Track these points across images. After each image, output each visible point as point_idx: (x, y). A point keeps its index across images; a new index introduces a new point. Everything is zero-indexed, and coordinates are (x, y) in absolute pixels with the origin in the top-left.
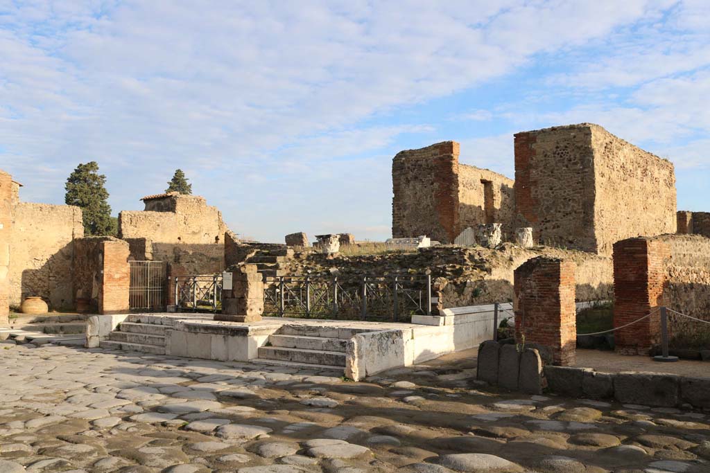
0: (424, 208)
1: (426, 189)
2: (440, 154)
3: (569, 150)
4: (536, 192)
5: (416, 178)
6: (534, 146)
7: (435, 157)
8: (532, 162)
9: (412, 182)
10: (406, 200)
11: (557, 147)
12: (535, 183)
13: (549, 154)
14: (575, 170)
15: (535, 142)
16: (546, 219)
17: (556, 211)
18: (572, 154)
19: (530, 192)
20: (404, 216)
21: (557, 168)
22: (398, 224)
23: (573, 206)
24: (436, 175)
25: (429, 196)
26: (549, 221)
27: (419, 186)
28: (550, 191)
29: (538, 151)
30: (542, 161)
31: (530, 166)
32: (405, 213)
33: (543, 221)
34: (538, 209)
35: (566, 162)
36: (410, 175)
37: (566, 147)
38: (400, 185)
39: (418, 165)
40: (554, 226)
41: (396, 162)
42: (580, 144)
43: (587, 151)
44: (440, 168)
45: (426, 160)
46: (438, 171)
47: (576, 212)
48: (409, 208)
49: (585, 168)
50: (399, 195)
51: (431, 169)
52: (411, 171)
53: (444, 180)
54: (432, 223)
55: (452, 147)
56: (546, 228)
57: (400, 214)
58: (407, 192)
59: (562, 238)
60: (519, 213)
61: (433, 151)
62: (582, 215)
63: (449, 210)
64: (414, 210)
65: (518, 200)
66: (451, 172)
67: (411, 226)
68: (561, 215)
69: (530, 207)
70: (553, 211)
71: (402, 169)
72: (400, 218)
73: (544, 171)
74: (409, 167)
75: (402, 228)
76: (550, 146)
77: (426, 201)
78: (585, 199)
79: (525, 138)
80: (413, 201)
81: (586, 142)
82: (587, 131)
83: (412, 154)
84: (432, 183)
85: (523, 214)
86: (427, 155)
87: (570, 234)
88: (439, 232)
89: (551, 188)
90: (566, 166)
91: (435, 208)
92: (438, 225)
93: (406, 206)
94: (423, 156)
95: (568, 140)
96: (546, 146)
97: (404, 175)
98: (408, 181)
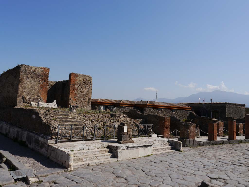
0: (34, 90)
1: (36, 83)
2: (44, 71)
4: (76, 92)
5: (32, 78)
6: (77, 78)
7: (42, 72)
8: (76, 83)
9: (30, 79)
10: (26, 85)
11: (83, 80)
12: (76, 89)
14: (87, 88)
15: (77, 77)
17: (81, 99)
18: (87, 83)
19: (74, 92)
20: (24, 91)
21: (83, 86)
22: (21, 94)
23: (86, 98)
24: (41, 79)
25: (37, 86)
26: (79, 101)
27: (33, 81)
28: (80, 93)
29: (78, 80)
30: (79, 83)
31: (75, 84)
32: (25, 90)
33: (77, 101)
34: (76, 97)
35: (85, 85)
36: (29, 76)
37: (85, 81)
38: (23, 78)
39: (34, 73)
40: (80, 103)
41: (23, 69)
42: (89, 81)
43: (91, 84)
44: (43, 77)
45: (37, 72)
46: (42, 77)
47: (86, 100)
48: (27, 89)
49: (90, 88)
50: (23, 83)
51: (39, 76)
52: (30, 74)
53: (44, 81)
54: (37, 96)
55: (49, 70)
56: (78, 103)
57: (22, 90)
58: (27, 82)
59: (82, 106)
60: (70, 97)
61: (41, 70)
62: (88, 101)
63: (46, 92)
64: (29, 90)
65: (71, 93)
66: (48, 79)
67: (27, 96)
68: (82, 100)
69: (74, 96)
70: (80, 98)
71: (26, 72)
72: (22, 92)
73: (79, 86)
74: (29, 73)
75: (23, 96)
76: (82, 80)
77: (36, 87)
78: (89, 96)
79: (75, 75)
80: (29, 86)
81: (91, 81)
82: (91, 78)
83: (31, 68)
84: (39, 81)
85: (72, 98)
86: (38, 70)
87: (84, 106)
88: (41, 100)
89: (80, 92)
90: (85, 86)
91: (40, 91)
92: (40, 97)
93: (26, 87)
94: (36, 70)
95: (86, 79)
96: (80, 79)
97: (26, 75)
98: (28, 78)
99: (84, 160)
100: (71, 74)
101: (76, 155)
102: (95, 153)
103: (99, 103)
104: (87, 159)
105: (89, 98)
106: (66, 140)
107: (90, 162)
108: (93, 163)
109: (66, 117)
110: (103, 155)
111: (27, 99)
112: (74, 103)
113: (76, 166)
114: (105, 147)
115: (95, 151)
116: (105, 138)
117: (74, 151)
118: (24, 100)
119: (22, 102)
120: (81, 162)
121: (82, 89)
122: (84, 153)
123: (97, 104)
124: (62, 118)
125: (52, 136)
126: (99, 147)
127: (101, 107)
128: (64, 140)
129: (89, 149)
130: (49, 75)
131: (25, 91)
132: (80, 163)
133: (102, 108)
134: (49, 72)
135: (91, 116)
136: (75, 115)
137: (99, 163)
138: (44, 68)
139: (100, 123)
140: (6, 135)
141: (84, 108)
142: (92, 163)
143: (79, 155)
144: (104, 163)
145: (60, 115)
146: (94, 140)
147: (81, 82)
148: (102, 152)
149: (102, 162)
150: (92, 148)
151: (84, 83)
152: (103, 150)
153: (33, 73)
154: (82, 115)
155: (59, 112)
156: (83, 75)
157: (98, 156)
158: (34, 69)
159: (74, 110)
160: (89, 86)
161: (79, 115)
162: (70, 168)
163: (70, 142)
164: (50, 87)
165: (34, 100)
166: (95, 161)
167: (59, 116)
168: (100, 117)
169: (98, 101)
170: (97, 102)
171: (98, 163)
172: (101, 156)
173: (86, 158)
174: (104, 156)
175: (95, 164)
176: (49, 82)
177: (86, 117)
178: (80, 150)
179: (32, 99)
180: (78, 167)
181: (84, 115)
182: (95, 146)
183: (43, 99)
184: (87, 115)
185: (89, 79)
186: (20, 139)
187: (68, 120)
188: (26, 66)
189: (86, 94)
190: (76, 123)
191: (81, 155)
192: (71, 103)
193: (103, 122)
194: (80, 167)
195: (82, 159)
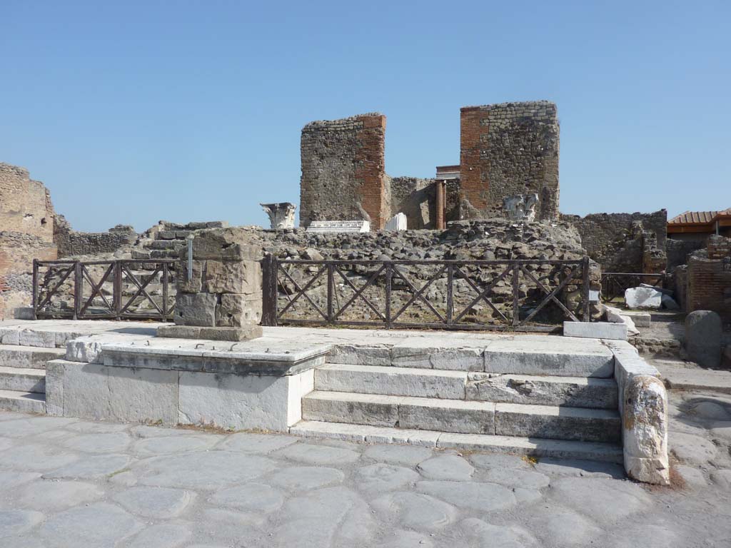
0: (341, 190)
1: (346, 167)
2: (365, 127)
3: (528, 130)
4: (486, 175)
5: (332, 154)
6: (485, 123)
7: (358, 131)
8: (482, 141)
9: (327, 159)
11: (514, 126)
12: (485, 165)
14: (534, 152)
15: (487, 118)
16: (497, 205)
19: (479, 175)
20: (315, 199)
22: (307, 208)
24: (359, 152)
25: (348, 176)
26: (501, 208)
27: (336, 164)
28: (503, 175)
29: (491, 129)
30: (494, 141)
31: (480, 146)
33: (493, 208)
34: (487, 194)
35: (524, 142)
36: (325, 150)
37: (523, 126)
38: (310, 161)
39: (336, 139)
41: (308, 134)
42: (541, 123)
43: (549, 132)
44: (365, 144)
45: (346, 134)
46: (361, 147)
48: (323, 189)
49: (546, 150)
50: (309, 174)
51: (352, 144)
52: (327, 145)
53: (369, 157)
54: (352, 207)
55: (381, 120)
58: (320, 170)
60: (463, 199)
61: (356, 124)
63: (376, 193)
64: (328, 192)
65: (463, 183)
67: (324, 210)
69: (479, 192)
73: (497, 151)
74: (323, 142)
76: (505, 124)
78: (546, 184)
79: (474, 113)
80: (328, 180)
81: (548, 121)
83: (328, 126)
84: (354, 161)
85: (470, 199)
86: (348, 128)
91: (357, 190)
92: (360, 209)
94: (343, 129)
95: (527, 118)
96: (499, 123)
97: (316, 149)
98: (323, 158)
102: (15, 361)
112: (480, 217)
121: (511, 160)
126: (60, 340)
131: (317, 197)
134: (381, 127)
138: (366, 116)
148: (43, 362)
150: (33, 339)
151: (518, 136)
153: (334, 141)
156: (510, 106)
158: (335, 126)
174: (18, 379)
182: (44, 335)
183: (368, 216)
185: (543, 113)
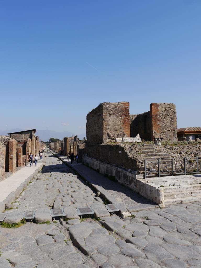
0: (117, 126)
1: (118, 119)
2: (124, 106)
3: (169, 111)
4: (159, 123)
5: (114, 114)
6: (159, 108)
7: (122, 107)
8: (158, 113)
9: (112, 115)
10: (109, 122)
11: (166, 110)
13: (163, 111)
14: (171, 117)
15: (159, 107)
19: (157, 123)
21: (166, 116)
22: (106, 131)
23: (171, 129)
24: (123, 114)
25: (119, 121)
26: (163, 133)
27: (115, 117)
29: (160, 110)
30: (161, 113)
31: (157, 115)
33: (161, 133)
34: (160, 128)
35: (168, 114)
36: (111, 112)
37: (168, 110)
38: (106, 116)
39: (115, 109)
40: (165, 134)
41: (105, 106)
42: (172, 110)
43: (174, 112)
44: (124, 111)
45: (118, 108)
46: (123, 112)
47: (171, 130)
48: (111, 125)
49: (174, 117)
50: (106, 120)
51: (120, 111)
52: (112, 111)
53: (126, 116)
54: (121, 131)
55: (129, 104)
56: (162, 135)
57: (107, 127)
58: (110, 119)
59: (167, 138)
60: (154, 130)
61: (121, 105)
62: (173, 131)
63: (128, 127)
64: (113, 126)
65: (153, 125)
66: (129, 114)
67: (112, 132)
68: (167, 131)
69: (157, 128)
70: (164, 130)
71: (108, 110)
72: (107, 129)
73: (162, 116)
74: (110, 109)
75: (108, 133)
76: (164, 109)
77: (118, 123)
78: (174, 126)
79: (156, 105)
80: (112, 122)
81: (174, 109)
82: (174, 106)
83: (112, 104)
84: (121, 116)
85: (155, 130)
86: (118, 106)
87: (170, 137)
88: (125, 135)
89: (164, 122)
90: (168, 116)
91: (122, 126)
92: (124, 132)
93: (109, 124)
94: (117, 106)
95: (169, 108)
96: (162, 109)
97: (108, 112)
98: (110, 115)
99: (176, 196)
100: (151, 105)
101: (167, 191)
102: (188, 189)
103: (186, 132)
104: (180, 196)
105: (174, 128)
106: (154, 175)
107: (183, 199)
108: (187, 200)
109: (152, 150)
110: (198, 191)
111: (112, 135)
112: (158, 135)
113: (168, 202)
114: (199, 183)
115: (188, 187)
116: (198, 172)
117: (163, 186)
118: (109, 137)
119: (107, 139)
120: (173, 198)
121: (165, 119)
122: (175, 189)
123: (184, 134)
124: (147, 152)
125: (140, 171)
126: (191, 183)
127: (189, 137)
128: (152, 175)
129: (180, 185)
130: (129, 109)
131: (109, 128)
132: (172, 200)
133: (191, 138)
134: (129, 106)
135: (179, 147)
136: (161, 148)
137: (194, 201)
138: (124, 102)
139: (190, 155)
140: (98, 171)
141: (170, 140)
142: (185, 200)
143: (170, 191)
144: (200, 200)
145: (146, 149)
146: (185, 175)
147: (164, 111)
148: (196, 188)
149: (198, 200)
150: (184, 183)
151: (167, 113)
152: (198, 186)
154: (169, 147)
155: (143, 146)
156: (165, 104)
157: (191, 193)
158: (115, 105)
159: (159, 142)
160: (173, 114)
161: (165, 148)
162: (161, 205)
163: (158, 177)
164: (132, 121)
165: (119, 136)
166: (189, 199)
167: (144, 150)
168: (190, 148)
169: (185, 130)
170: (184, 132)
171: (192, 200)
172: (195, 193)
173: (178, 194)
174: (199, 193)
175: (189, 202)
176: (131, 116)
177: (173, 149)
178: (170, 185)
179: (116, 135)
180: (170, 204)
181: (171, 148)
182: (187, 182)
184: (174, 148)
186: (110, 175)
187: (154, 153)
188: (107, 103)
189: (170, 124)
190: (162, 157)
191: (171, 191)
192: (155, 135)
193: (194, 154)
194: (172, 203)
195: (173, 195)
